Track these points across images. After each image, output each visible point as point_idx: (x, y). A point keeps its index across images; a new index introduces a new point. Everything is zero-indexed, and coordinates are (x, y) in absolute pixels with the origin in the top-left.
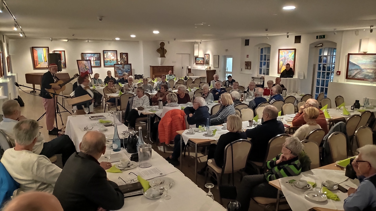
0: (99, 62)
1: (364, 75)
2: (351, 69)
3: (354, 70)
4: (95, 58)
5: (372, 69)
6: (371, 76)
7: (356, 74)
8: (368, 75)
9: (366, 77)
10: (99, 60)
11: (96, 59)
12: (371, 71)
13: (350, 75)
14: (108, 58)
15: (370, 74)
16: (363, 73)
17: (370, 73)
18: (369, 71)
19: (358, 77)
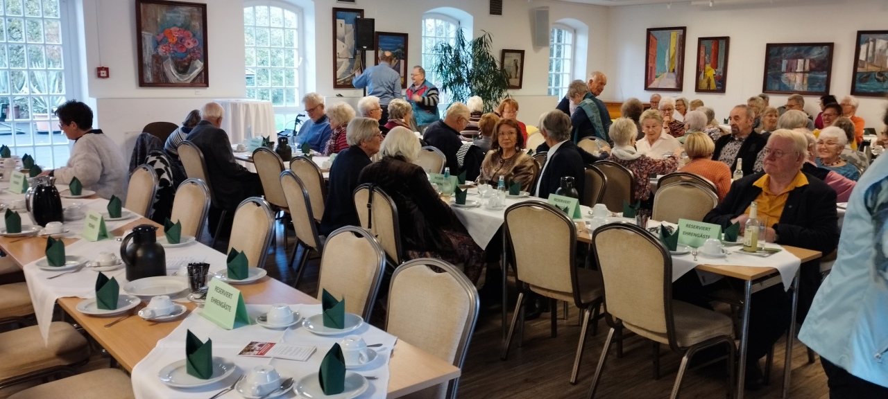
0: (823, 79)
4: (812, 61)
10: (823, 70)
11: (813, 66)
14: (872, 64)
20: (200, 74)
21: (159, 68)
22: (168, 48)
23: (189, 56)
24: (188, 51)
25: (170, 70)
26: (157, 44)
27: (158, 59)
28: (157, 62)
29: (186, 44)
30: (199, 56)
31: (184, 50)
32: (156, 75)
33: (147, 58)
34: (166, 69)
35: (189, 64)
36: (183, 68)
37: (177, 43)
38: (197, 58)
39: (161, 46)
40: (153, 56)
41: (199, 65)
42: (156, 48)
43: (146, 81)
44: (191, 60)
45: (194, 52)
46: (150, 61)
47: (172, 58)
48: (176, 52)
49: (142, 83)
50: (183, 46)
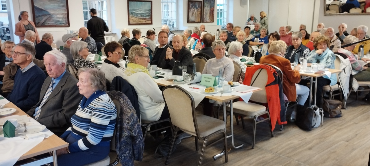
1: (55, 21)
2: (37, 15)
3: (42, 16)
5: (61, 14)
6: (62, 21)
7: (46, 20)
8: (59, 21)
9: (57, 23)
12: (61, 16)
13: (39, 23)
15: (61, 20)
16: (53, 19)
17: (60, 18)
18: (58, 16)
19: (49, 24)
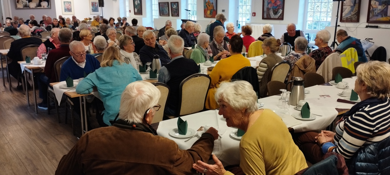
20: (281, 15)
21: (268, 13)
22: (271, 5)
23: (278, 8)
24: (278, 6)
25: (271, 13)
26: (269, 3)
27: (268, 9)
28: (268, 10)
29: (277, 3)
30: (281, 7)
31: (276, 5)
32: (267, 15)
33: (265, 9)
34: (270, 13)
35: (278, 11)
36: (276, 13)
37: (274, 3)
38: (280, 8)
39: (269, 4)
40: (267, 8)
41: (281, 11)
42: (268, 5)
43: (264, 17)
44: (278, 9)
45: (279, 6)
46: (266, 10)
47: (273, 9)
48: (274, 6)
49: (263, 18)
50: (276, 4)
